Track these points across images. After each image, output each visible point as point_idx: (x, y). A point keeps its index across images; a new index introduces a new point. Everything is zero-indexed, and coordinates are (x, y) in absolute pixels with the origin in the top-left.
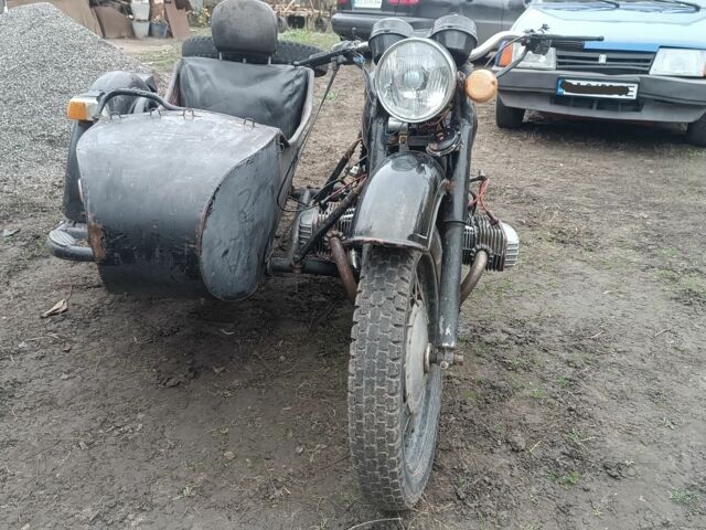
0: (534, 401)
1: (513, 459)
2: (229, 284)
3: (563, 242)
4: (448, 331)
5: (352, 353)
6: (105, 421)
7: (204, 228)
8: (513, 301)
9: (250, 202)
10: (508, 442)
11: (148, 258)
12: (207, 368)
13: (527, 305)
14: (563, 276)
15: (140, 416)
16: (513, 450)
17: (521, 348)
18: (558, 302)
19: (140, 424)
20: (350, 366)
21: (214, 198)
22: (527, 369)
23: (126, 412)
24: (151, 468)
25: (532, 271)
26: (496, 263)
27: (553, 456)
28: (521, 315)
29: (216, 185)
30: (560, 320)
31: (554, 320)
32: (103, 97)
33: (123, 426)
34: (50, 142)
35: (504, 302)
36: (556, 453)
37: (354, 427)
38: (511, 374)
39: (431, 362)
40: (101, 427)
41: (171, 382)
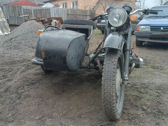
0: (148, 100)
1: (143, 112)
2: (73, 67)
3: (154, 68)
4: (126, 76)
5: (103, 75)
6: (42, 100)
7: (68, 51)
8: (142, 80)
9: (78, 48)
10: (142, 108)
11: (54, 58)
12: (66, 91)
13: (146, 80)
14: (154, 75)
15: (50, 100)
16: (143, 110)
17: (144, 89)
18: (153, 80)
19: (50, 101)
20: (102, 78)
21: (70, 44)
22: (146, 93)
23: (47, 99)
24: (52, 110)
25: (146, 74)
26: (137, 66)
27: (154, 112)
28: (144, 82)
29: (71, 41)
30: (154, 84)
31: (153, 84)
32: (46, 27)
33: (46, 101)
34: (32, 48)
35: (140, 80)
36: (155, 111)
37: (103, 93)
38: (142, 94)
39: (122, 84)
40: (41, 101)
41: (58, 93)
